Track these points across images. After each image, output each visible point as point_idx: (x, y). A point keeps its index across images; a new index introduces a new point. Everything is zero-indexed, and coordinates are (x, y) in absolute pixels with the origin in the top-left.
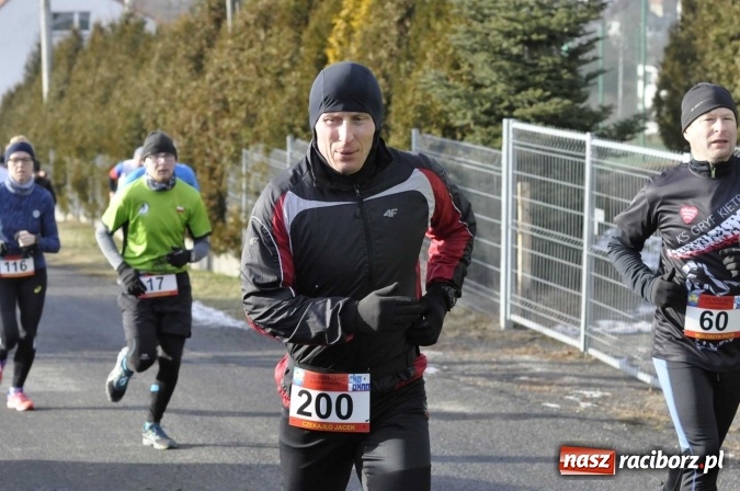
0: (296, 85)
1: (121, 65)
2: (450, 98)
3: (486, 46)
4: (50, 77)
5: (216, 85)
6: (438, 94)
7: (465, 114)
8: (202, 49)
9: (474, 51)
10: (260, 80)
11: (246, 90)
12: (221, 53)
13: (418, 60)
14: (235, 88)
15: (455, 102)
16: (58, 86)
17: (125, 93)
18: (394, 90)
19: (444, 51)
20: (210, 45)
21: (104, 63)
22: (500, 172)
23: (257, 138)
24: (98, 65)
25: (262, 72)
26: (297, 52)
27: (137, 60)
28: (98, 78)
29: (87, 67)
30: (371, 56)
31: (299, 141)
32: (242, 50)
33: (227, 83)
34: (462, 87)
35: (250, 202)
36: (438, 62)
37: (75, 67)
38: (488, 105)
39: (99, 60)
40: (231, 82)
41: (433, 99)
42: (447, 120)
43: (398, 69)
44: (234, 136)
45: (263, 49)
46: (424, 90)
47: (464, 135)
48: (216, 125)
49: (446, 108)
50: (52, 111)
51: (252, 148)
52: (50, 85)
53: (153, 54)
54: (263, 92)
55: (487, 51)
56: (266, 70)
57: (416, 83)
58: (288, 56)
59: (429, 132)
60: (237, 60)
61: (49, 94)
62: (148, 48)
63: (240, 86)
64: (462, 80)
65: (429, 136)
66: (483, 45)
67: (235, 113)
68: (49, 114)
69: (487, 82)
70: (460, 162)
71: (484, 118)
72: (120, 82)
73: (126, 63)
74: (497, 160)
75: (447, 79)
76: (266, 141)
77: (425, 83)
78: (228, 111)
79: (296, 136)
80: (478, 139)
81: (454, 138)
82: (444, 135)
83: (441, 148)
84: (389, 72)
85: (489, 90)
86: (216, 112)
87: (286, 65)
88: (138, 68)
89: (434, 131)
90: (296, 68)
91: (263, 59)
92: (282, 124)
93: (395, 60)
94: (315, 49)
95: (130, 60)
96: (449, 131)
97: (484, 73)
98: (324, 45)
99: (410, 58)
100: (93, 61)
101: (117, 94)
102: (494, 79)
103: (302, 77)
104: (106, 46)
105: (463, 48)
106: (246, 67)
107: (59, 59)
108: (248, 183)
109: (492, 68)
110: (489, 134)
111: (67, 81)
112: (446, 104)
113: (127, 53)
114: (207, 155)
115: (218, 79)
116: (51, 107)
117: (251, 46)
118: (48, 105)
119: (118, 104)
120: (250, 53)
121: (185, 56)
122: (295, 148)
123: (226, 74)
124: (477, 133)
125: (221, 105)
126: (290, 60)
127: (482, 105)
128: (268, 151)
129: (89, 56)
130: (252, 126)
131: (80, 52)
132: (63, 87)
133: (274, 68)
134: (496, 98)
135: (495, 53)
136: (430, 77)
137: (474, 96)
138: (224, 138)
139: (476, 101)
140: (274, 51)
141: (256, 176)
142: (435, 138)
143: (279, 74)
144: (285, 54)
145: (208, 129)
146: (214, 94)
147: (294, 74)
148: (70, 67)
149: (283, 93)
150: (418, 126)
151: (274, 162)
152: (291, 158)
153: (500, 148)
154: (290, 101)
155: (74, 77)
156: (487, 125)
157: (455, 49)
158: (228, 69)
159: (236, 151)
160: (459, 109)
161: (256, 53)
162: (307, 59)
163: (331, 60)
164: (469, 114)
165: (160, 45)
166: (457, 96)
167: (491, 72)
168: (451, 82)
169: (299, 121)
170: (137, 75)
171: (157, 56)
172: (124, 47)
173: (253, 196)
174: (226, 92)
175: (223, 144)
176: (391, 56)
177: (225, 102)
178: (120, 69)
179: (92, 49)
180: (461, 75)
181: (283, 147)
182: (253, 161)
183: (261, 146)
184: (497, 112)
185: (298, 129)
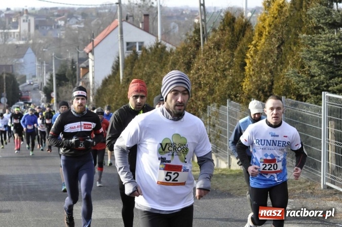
0: (231, 76)
1: (154, 66)
2: (300, 82)
3: (316, 58)
4: (123, 72)
5: (196, 76)
6: (294, 80)
7: (306, 89)
8: (190, 59)
9: (310, 60)
10: (215, 74)
11: (209, 78)
12: (198, 61)
13: (286, 64)
14: (205, 77)
15: (302, 84)
16: (126, 76)
17: (156, 79)
18: (275, 78)
19: (297, 60)
20: (194, 58)
21: (147, 66)
22: (321, 116)
23: (214, 100)
24: (144, 67)
25: (216, 69)
26: (232, 61)
27: (162, 64)
28: (144, 72)
29: (140, 68)
30: (264, 63)
31: (232, 102)
32: (208, 60)
33: (201, 75)
34: (305, 77)
35: (211, 130)
36: (294, 66)
37: (134, 67)
38: (317, 85)
39: (145, 64)
40: (203, 75)
41: (292, 82)
42: (299, 92)
43: (277, 68)
44: (204, 100)
45: (217, 59)
46: (288, 78)
47: (306, 99)
48: (195, 94)
49: (298, 86)
50: (124, 87)
51: (212, 105)
52: (123, 76)
53: (169, 62)
54: (217, 79)
55: (317, 60)
56: (218, 69)
57: (284, 75)
58: (228, 63)
59: (290, 98)
60: (206, 64)
61: (122, 80)
62: (167, 59)
63: (206, 77)
64: (305, 74)
65: (290, 99)
66: (315, 57)
67: (204, 89)
68: (123, 89)
69: (317, 74)
70: (304, 112)
71: (316, 91)
72: (155, 74)
73: (157, 66)
74: (319, 111)
75: (299, 73)
76: (218, 102)
77: (289, 75)
78: (201, 88)
79: (232, 99)
80: (312, 101)
81: (302, 101)
82: (297, 99)
83: (296, 105)
84: (273, 70)
85: (317, 78)
86: (196, 88)
87: (227, 67)
88: (162, 68)
89: (292, 97)
90: (232, 68)
91: (217, 63)
92: (226, 94)
93: (276, 64)
94: (240, 59)
95: (159, 64)
96: (300, 97)
97: (315, 70)
98: (244, 57)
99: (282, 63)
100: (142, 65)
101: (153, 79)
102: (319, 73)
103: (234, 72)
104: (148, 58)
105: (306, 58)
106: (209, 68)
107: (127, 64)
108: (210, 121)
109: (318, 68)
110: (318, 98)
111: (130, 74)
112: (298, 85)
113: (157, 61)
114: (192, 108)
115: (197, 73)
116: (124, 85)
117: (212, 58)
118: (122, 85)
119: (153, 84)
120: (211, 61)
121: (182, 62)
122: (230, 105)
123: (200, 71)
124: (312, 98)
125: (198, 85)
126: (229, 64)
127: (314, 85)
128: (219, 106)
129: (141, 62)
130: (212, 95)
131: (136, 60)
132: (129, 77)
133: (222, 68)
134: (320, 81)
135: (320, 61)
136: (290, 72)
137: (311, 81)
138: (199, 100)
139: (311, 83)
140: (222, 60)
141: (213, 118)
142: (292, 100)
143: (224, 71)
144: (227, 61)
145: (192, 96)
146: (195, 80)
147: (231, 70)
148: (132, 68)
149: (226, 80)
150: (285, 95)
151: (221, 111)
152: (229, 109)
153: (321, 105)
154: (229, 83)
155: (134, 72)
156: (316, 94)
157: (302, 59)
158: (201, 69)
159: (204, 107)
160: (304, 87)
161: (214, 61)
162: (236, 63)
163: (248, 65)
164: (308, 89)
165: (172, 57)
166: (303, 81)
167: (318, 70)
168: (300, 74)
169: (233, 93)
170: (161, 71)
171: (170, 62)
172: (156, 58)
173: (212, 127)
174: (200, 79)
175: (199, 103)
176: (274, 62)
177: (200, 84)
178: (154, 68)
179: (142, 59)
180: (305, 71)
181: (226, 105)
182: (212, 110)
183: (216, 104)
184: (321, 88)
185: (233, 96)
